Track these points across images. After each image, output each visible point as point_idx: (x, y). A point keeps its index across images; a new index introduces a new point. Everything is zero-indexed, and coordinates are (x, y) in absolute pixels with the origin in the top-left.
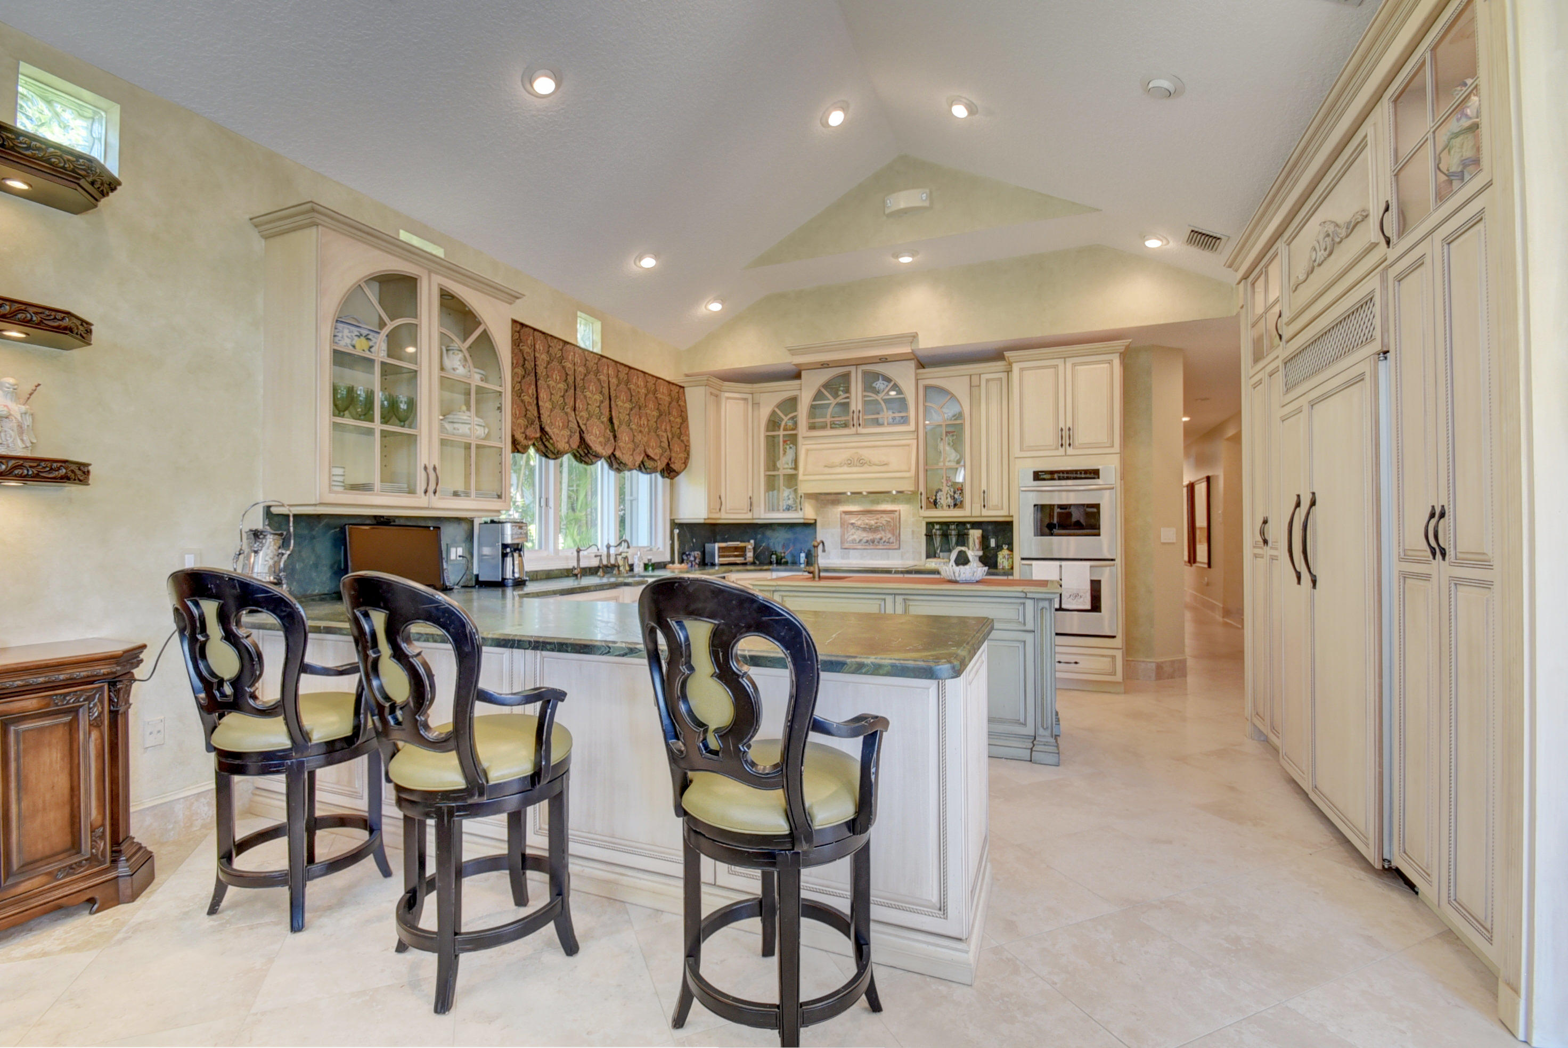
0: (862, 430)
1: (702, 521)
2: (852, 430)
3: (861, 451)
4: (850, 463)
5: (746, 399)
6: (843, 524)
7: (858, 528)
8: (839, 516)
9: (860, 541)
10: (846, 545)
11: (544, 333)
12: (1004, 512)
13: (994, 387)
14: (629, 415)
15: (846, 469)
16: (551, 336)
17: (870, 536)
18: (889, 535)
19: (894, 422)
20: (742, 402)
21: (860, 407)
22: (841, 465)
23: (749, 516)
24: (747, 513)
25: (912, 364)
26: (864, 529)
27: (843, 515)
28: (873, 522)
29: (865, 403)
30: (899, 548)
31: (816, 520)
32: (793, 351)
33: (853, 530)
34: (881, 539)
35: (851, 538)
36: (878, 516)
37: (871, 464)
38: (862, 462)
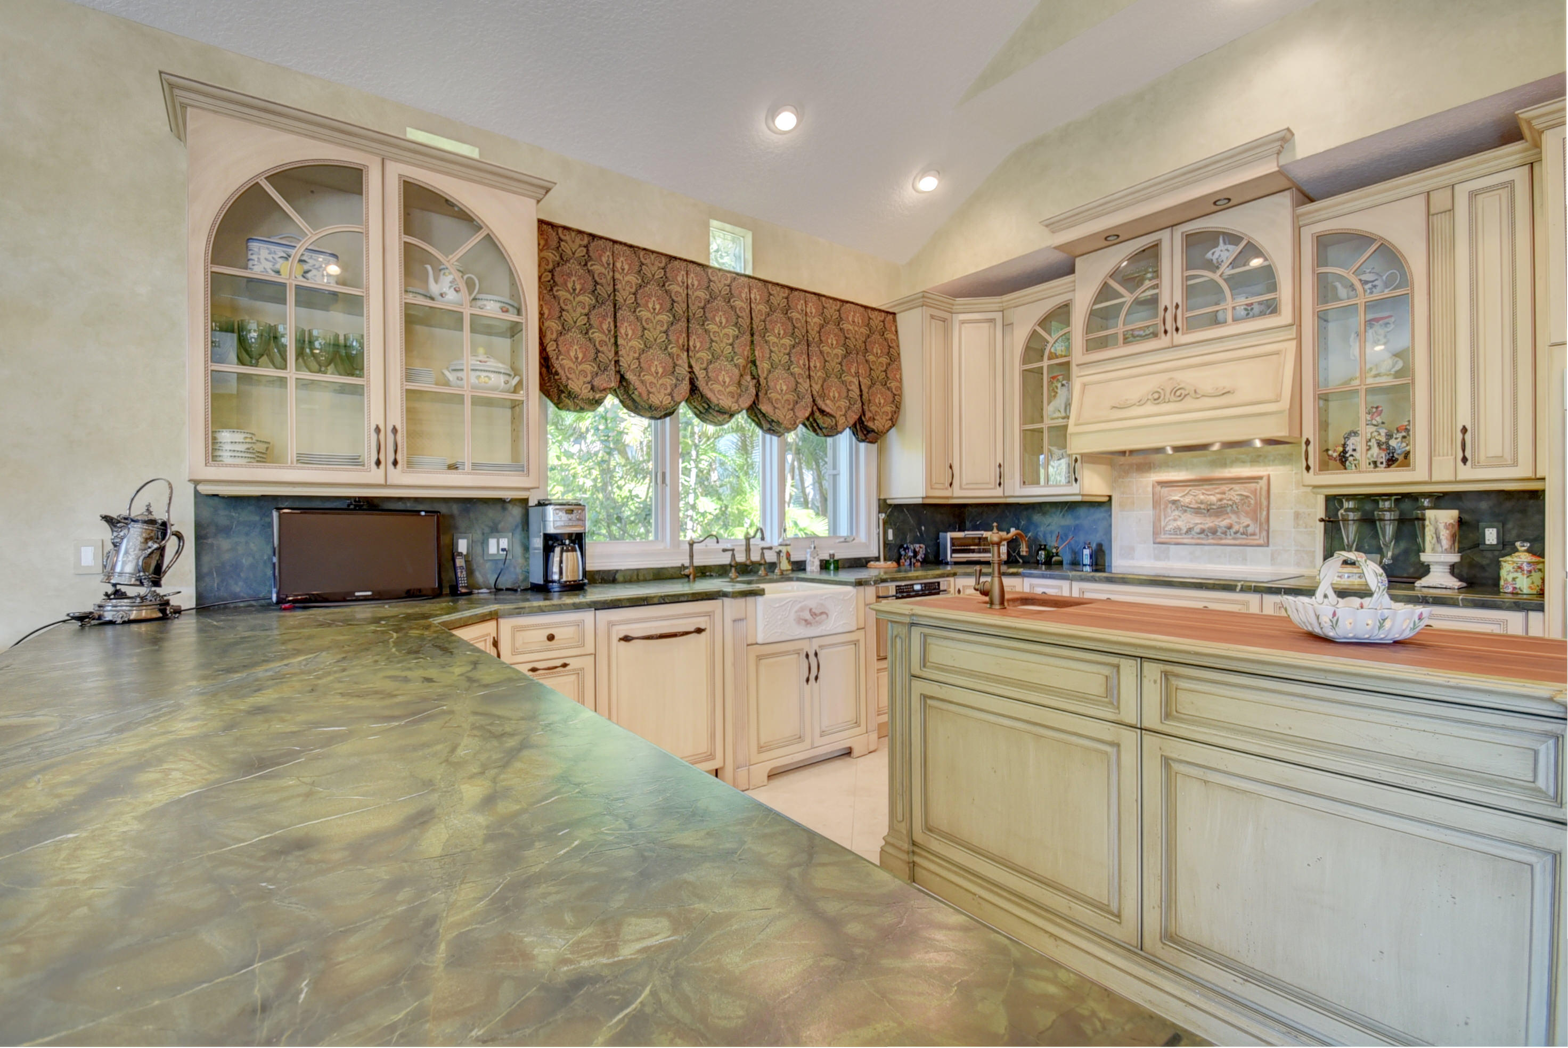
0: (1180, 338)
1: (920, 501)
2: (1164, 341)
3: (1179, 376)
4: (1157, 398)
5: (992, 321)
6: (1156, 502)
7: (1185, 509)
8: (1150, 489)
9: (1189, 530)
10: (1163, 537)
11: (631, 246)
12: (1524, 470)
13: (1491, 206)
14: (789, 354)
15: (1150, 408)
16: (644, 249)
17: (1209, 522)
18: (1247, 521)
19: (1249, 313)
20: (986, 325)
21: (1178, 298)
22: (1141, 403)
23: (998, 492)
24: (995, 488)
25: (1285, 200)
26: (1197, 511)
27: (1158, 488)
28: (1213, 499)
29: (1190, 291)
30: (1267, 545)
31: (1110, 497)
32: (1052, 226)
33: (1176, 513)
34: (1230, 527)
35: (1174, 525)
36: (1225, 488)
37: (1197, 394)
38: (1179, 394)
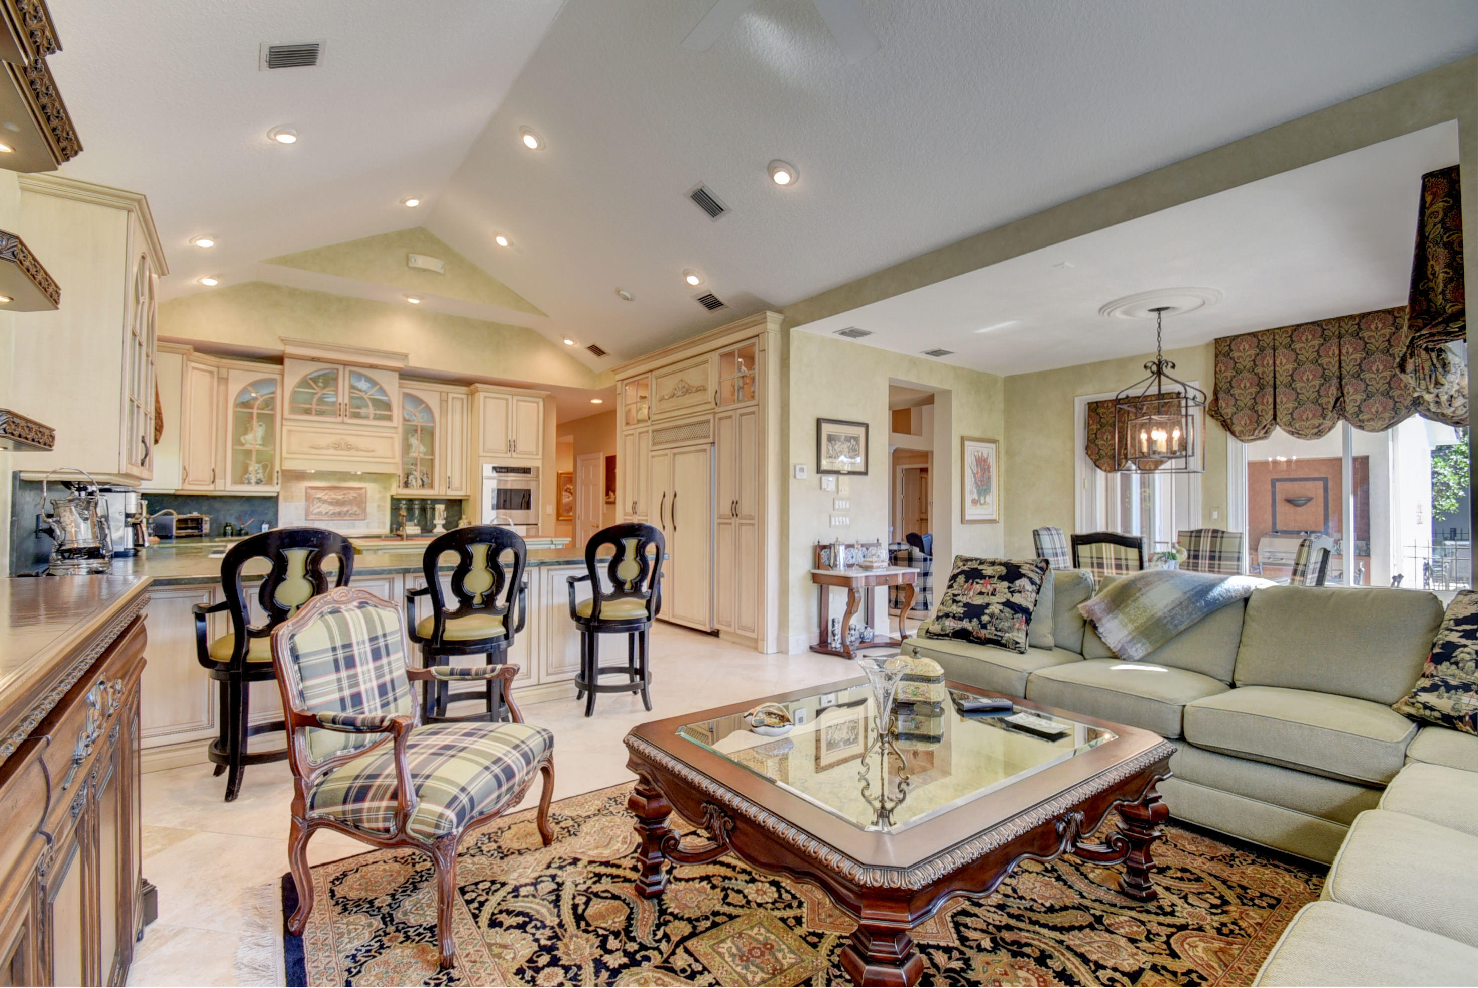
0: (347, 420)
1: (172, 492)
2: (340, 419)
3: (345, 437)
4: (337, 447)
5: (211, 372)
6: (308, 498)
7: (325, 501)
8: (304, 491)
9: (327, 513)
10: (312, 517)
12: (463, 493)
13: (458, 404)
15: (332, 451)
17: (338, 509)
18: (355, 508)
19: (377, 417)
20: (207, 374)
21: (347, 401)
22: (328, 447)
23: (212, 488)
24: (208, 485)
25: (396, 375)
26: (331, 503)
27: (309, 490)
28: (340, 497)
29: (351, 398)
30: (365, 519)
31: (278, 493)
32: (283, 341)
33: (320, 503)
34: (348, 511)
35: (316, 511)
36: (345, 492)
37: (357, 449)
38: (349, 447)
